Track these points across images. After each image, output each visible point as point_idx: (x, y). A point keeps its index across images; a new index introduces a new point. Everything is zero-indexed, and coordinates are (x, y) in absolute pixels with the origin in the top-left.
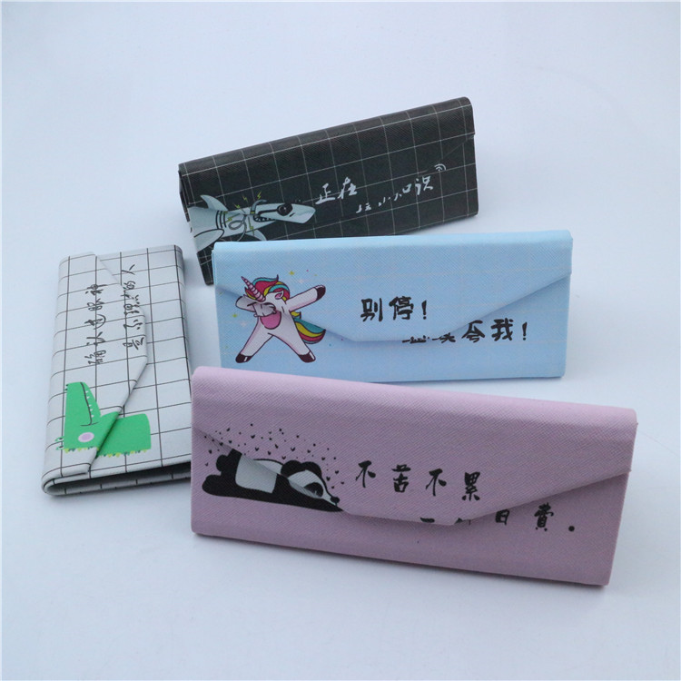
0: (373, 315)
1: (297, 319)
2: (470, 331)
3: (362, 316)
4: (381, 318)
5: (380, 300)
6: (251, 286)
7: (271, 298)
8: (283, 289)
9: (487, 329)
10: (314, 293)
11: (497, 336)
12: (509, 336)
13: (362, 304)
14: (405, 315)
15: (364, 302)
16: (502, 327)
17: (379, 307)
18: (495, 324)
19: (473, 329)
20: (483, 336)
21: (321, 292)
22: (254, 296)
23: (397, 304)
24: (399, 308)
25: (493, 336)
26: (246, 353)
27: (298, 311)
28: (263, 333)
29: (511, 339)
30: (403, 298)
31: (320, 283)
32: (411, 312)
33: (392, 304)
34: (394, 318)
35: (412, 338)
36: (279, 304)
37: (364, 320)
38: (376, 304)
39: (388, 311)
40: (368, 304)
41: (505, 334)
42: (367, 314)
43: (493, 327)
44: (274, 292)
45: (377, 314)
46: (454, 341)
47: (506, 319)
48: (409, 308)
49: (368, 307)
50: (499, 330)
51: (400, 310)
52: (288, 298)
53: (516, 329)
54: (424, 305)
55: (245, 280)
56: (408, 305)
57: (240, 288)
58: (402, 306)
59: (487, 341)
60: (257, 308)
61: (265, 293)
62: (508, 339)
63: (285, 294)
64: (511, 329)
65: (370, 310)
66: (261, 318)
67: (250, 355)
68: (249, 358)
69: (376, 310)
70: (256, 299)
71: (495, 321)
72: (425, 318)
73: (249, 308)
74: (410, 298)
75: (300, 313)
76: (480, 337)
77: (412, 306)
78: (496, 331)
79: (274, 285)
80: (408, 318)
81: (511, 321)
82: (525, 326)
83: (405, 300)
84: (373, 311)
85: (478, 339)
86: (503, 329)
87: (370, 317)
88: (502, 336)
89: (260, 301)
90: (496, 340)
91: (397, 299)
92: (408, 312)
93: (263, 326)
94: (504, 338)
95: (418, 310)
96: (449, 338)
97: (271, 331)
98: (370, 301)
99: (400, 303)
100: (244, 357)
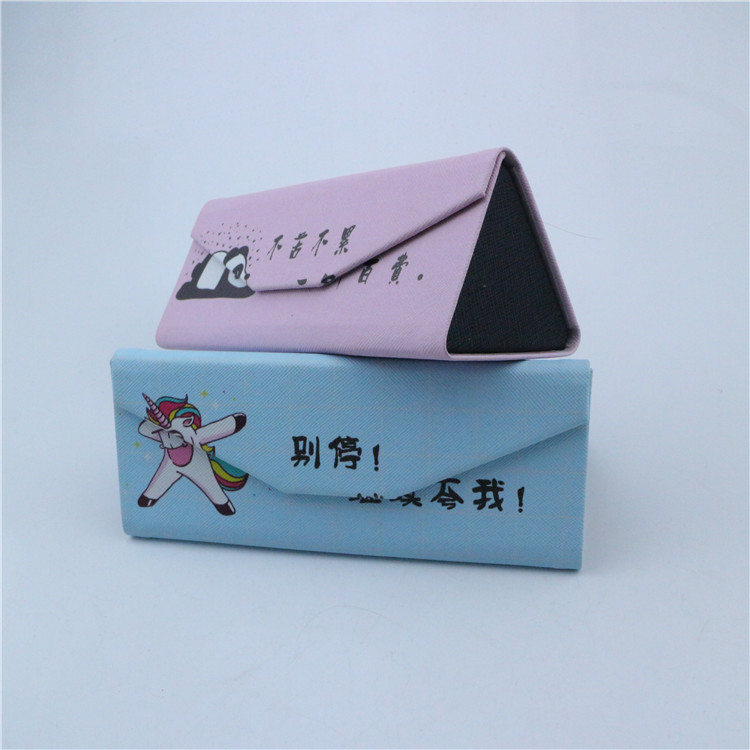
0: (307, 459)
1: (211, 456)
2: (442, 492)
3: (293, 459)
4: (317, 464)
5: (317, 438)
6: (154, 407)
7: (177, 424)
8: (193, 414)
9: (466, 491)
10: (231, 424)
11: (481, 504)
12: (498, 504)
13: (293, 443)
14: (350, 463)
15: (296, 440)
16: (489, 491)
17: (315, 448)
18: (478, 485)
19: (447, 491)
20: (461, 501)
21: (241, 421)
22: (157, 420)
23: (340, 446)
24: (341, 452)
25: (476, 502)
26: (150, 495)
27: (211, 445)
28: (170, 471)
29: (501, 509)
30: (348, 438)
31: (239, 410)
32: (359, 459)
33: (333, 445)
34: (336, 465)
35: (359, 495)
36: (188, 433)
37: (296, 465)
38: (311, 445)
39: (328, 455)
40: (301, 443)
41: (493, 501)
42: (299, 456)
43: (475, 490)
44: (182, 416)
45: (313, 458)
46: (420, 505)
47: (494, 480)
48: (355, 453)
49: (301, 448)
50: (484, 495)
51: (344, 455)
52: (199, 427)
53: (508, 495)
54: (376, 450)
55: (146, 398)
56: (354, 449)
57: (141, 409)
58: (346, 449)
59: (467, 509)
60: (164, 436)
61: (171, 417)
62: (496, 509)
63: (196, 422)
64: (501, 495)
65: (303, 451)
66: (169, 451)
67: (155, 498)
68: (154, 502)
69: (311, 453)
70: (160, 425)
71: (479, 481)
72: (376, 469)
73: (155, 436)
74: (357, 440)
75: (214, 448)
76: (457, 502)
77: (360, 451)
78: (479, 496)
79: (182, 408)
80: (354, 467)
81: (501, 483)
82: (521, 492)
83: (351, 443)
84: (307, 454)
85: (454, 505)
86: (490, 494)
87: (303, 462)
88: (488, 503)
89: (165, 427)
90: (479, 508)
91: (339, 440)
92: (355, 459)
93: (170, 462)
94: (491, 507)
95: (367, 457)
96: (412, 499)
97: (181, 469)
98: (304, 439)
99: (344, 445)
100: (148, 500)
